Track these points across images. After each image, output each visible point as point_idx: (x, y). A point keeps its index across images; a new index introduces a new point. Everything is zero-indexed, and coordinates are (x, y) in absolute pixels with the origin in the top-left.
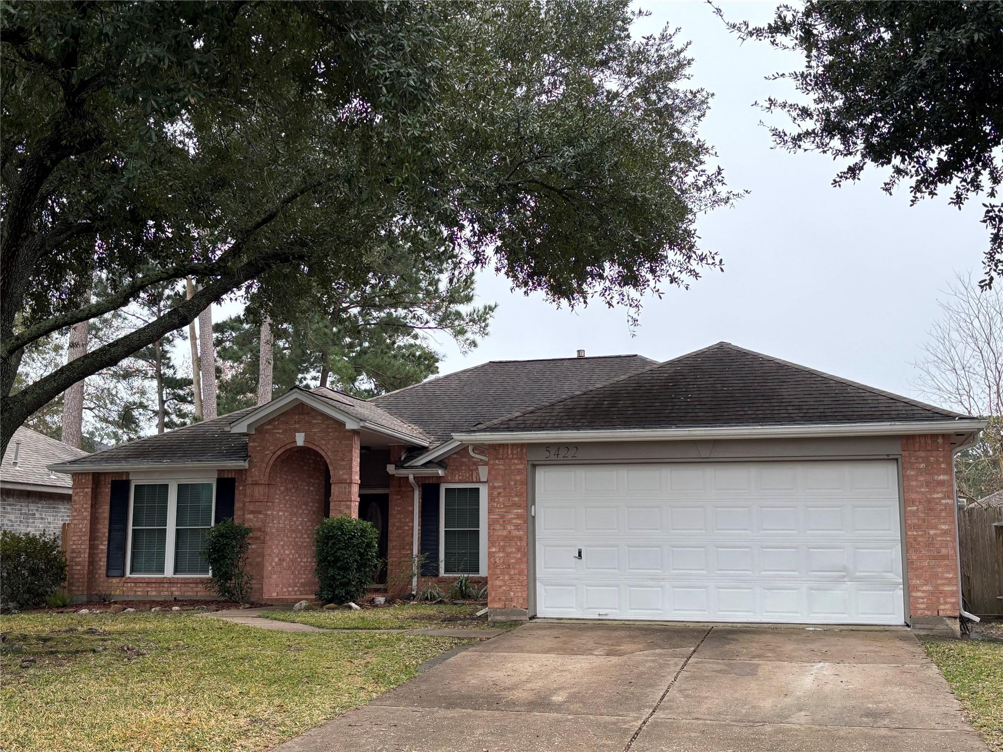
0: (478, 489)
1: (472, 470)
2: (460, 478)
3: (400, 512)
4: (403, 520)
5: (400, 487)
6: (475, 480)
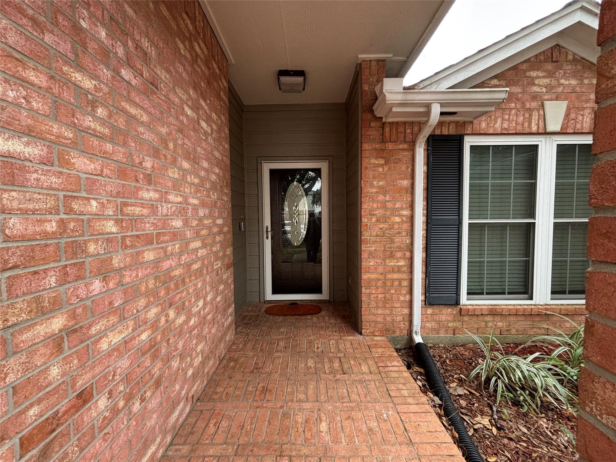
0: (537, 146)
1: (530, 110)
2: (505, 125)
3: (383, 191)
4: (389, 205)
5: (383, 141)
6: (534, 129)
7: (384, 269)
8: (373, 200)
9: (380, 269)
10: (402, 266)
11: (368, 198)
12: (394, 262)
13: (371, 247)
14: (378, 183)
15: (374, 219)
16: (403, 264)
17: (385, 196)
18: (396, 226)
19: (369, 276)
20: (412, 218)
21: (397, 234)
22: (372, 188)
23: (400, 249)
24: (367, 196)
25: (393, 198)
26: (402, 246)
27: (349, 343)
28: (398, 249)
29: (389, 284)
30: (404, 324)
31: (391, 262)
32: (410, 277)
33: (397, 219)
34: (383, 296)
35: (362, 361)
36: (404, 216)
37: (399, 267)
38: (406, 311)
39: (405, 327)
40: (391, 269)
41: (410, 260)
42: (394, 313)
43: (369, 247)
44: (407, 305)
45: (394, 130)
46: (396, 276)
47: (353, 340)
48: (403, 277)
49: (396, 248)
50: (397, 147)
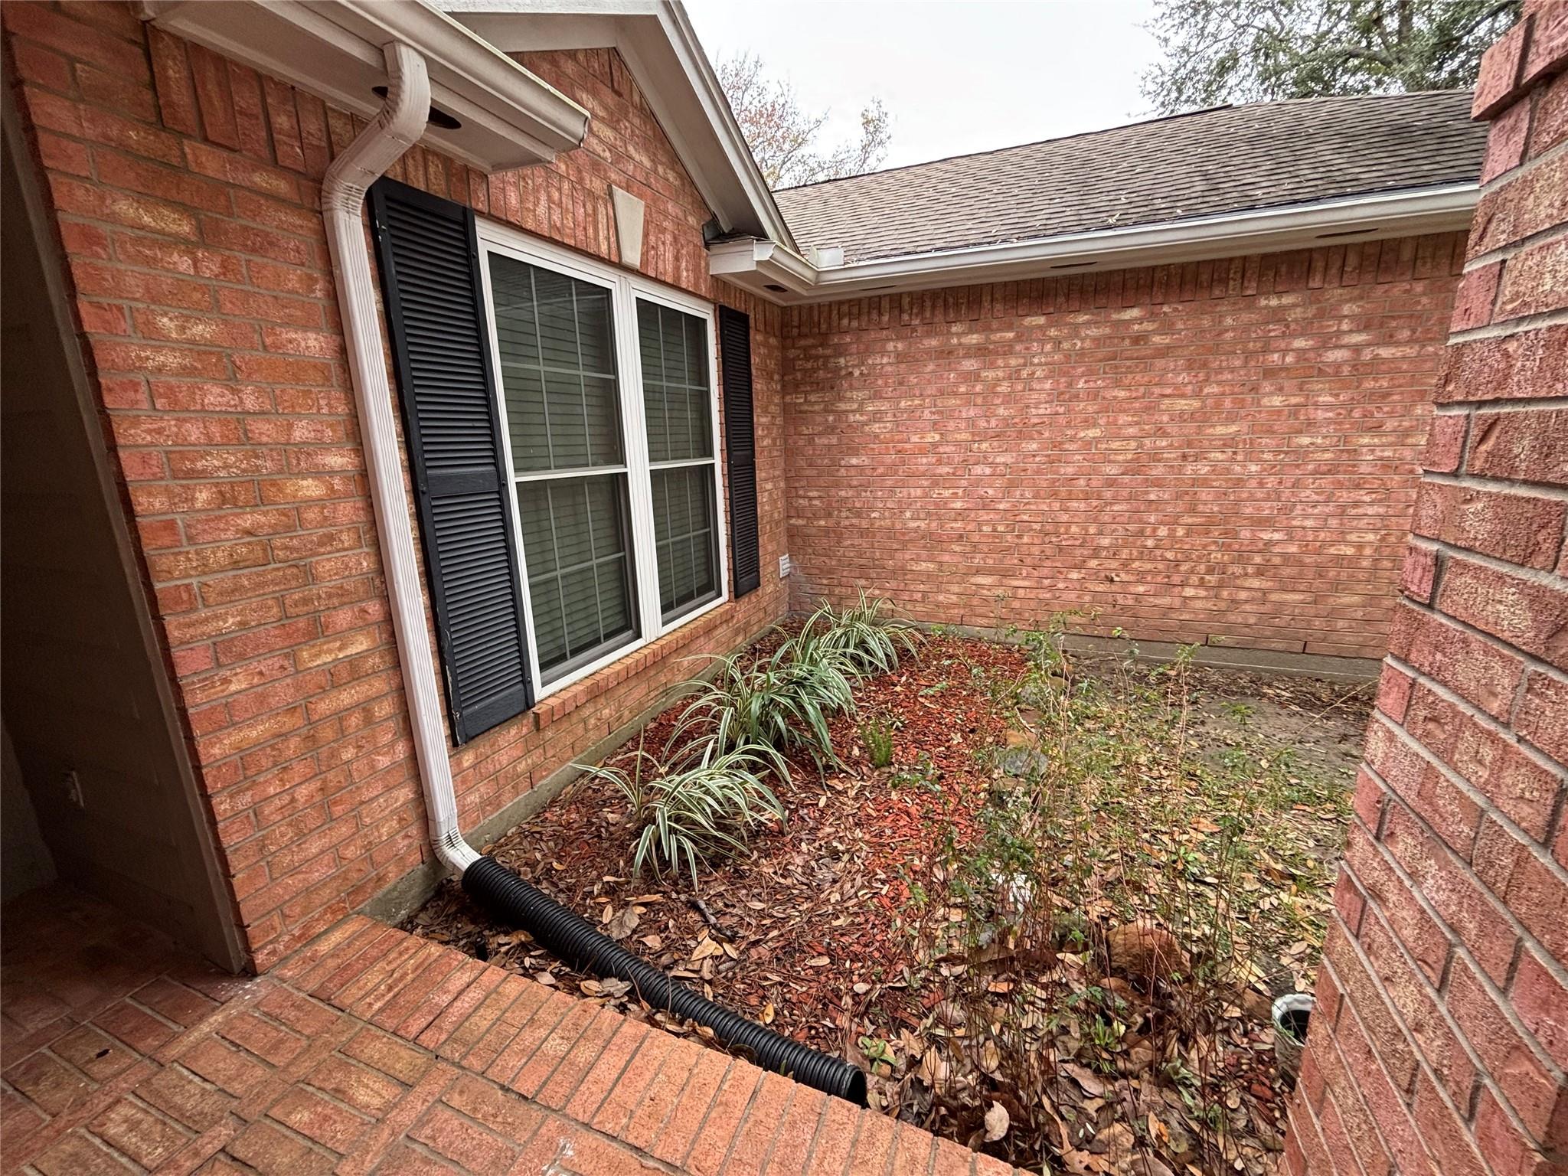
0: (608, 292)
1: (593, 197)
2: (556, 218)
3: (220, 365)
5: (163, 121)
6: (604, 248)
7: (298, 688)
8: (174, 406)
9: (283, 693)
10: (362, 656)
11: (143, 395)
12: (330, 651)
13: (216, 617)
14: (183, 329)
15: (203, 496)
16: (364, 647)
17: (235, 391)
18: (311, 515)
19: (236, 737)
20: (365, 479)
21: (321, 544)
22: (158, 349)
23: (344, 597)
24: (135, 386)
25: (276, 401)
26: (349, 585)
27: (222, 1051)
28: (336, 601)
29: (327, 733)
30: (407, 836)
31: (318, 655)
32: (395, 683)
33: (311, 488)
34: (315, 785)
35: (339, 1075)
36: (332, 473)
37: (353, 662)
38: (405, 794)
39: (410, 845)
40: (323, 680)
41: (383, 626)
42: (368, 820)
43: (207, 620)
44: (405, 772)
45: (211, 87)
46: (346, 697)
47: (228, 1021)
48: (372, 693)
49: (330, 596)
50: (241, 178)
